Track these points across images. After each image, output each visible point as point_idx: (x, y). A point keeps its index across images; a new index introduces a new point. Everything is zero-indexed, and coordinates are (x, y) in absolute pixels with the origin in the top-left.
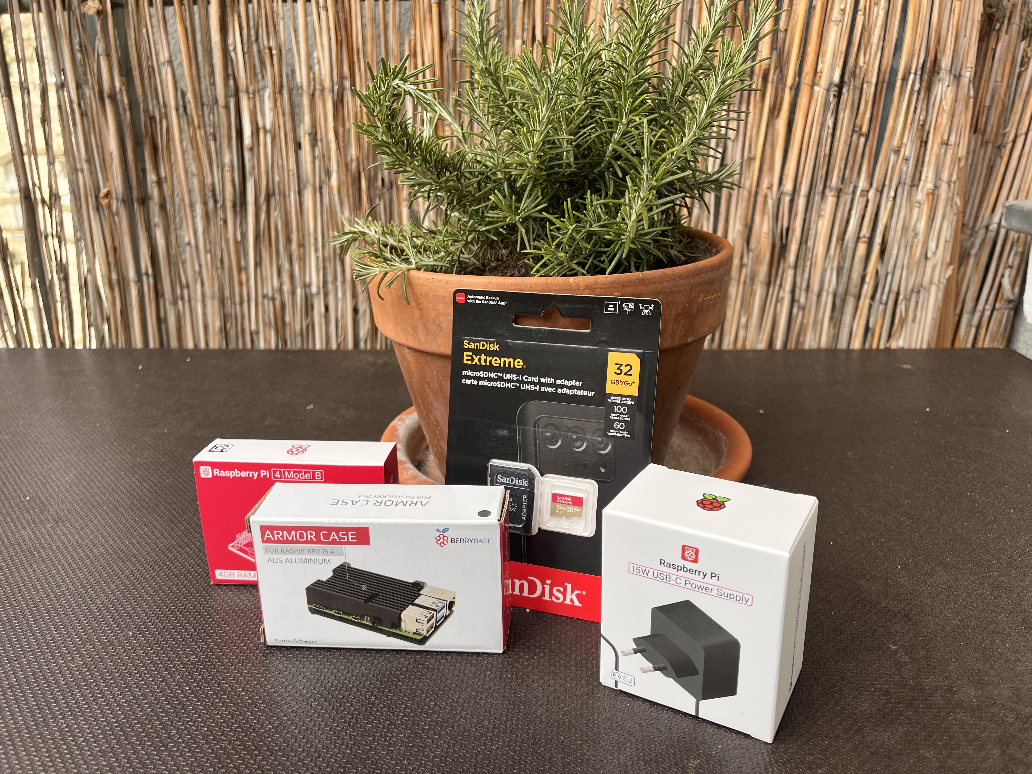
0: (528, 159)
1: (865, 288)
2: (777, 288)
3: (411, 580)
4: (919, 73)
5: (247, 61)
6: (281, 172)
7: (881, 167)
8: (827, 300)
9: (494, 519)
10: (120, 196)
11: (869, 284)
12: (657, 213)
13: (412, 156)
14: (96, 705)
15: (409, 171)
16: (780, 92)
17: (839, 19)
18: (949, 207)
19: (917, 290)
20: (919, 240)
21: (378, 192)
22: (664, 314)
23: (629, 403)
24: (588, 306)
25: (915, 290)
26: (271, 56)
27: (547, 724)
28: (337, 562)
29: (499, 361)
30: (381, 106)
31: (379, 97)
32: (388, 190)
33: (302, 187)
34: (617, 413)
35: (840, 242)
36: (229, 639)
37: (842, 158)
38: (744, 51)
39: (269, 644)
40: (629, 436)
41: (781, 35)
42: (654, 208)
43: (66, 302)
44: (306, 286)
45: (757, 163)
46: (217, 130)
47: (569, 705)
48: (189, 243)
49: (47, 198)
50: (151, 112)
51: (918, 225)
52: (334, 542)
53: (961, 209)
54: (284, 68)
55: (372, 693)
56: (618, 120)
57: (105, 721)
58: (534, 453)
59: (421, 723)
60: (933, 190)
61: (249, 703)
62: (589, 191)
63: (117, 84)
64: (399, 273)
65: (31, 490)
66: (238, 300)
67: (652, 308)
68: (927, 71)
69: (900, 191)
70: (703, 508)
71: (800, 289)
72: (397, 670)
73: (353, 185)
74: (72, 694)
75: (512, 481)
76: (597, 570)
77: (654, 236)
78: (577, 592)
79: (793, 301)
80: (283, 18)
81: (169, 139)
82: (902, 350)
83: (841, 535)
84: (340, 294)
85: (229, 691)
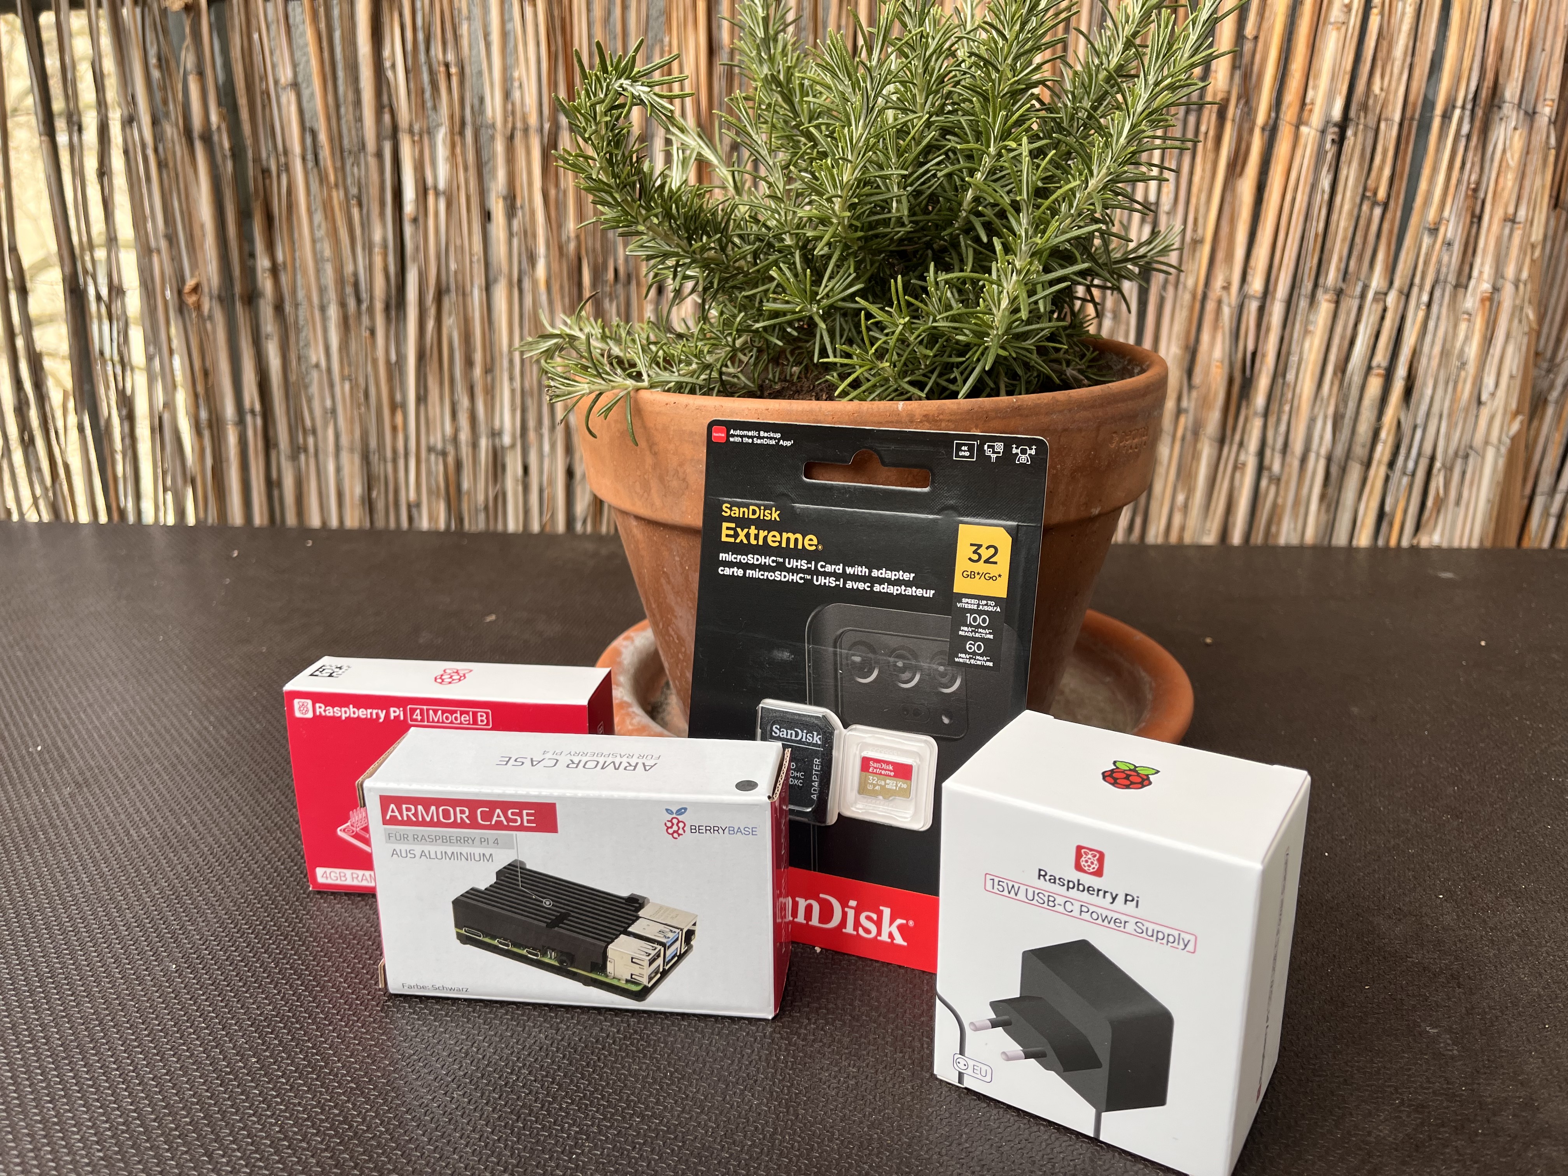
0: (833, 209)
1: (1379, 448)
2: (1235, 447)
3: (624, 892)
4: (1469, 106)
5: (412, 85)
6: (460, 257)
7: (1408, 253)
8: (1317, 468)
9: (761, 796)
10: (215, 292)
11: (1385, 443)
12: (1045, 297)
13: (649, 208)
14: (106, 1081)
15: (642, 233)
16: (1245, 135)
17: (1341, 20)
18: (1516, 321)
19: (1465, 454)
20: (1467, 373)
21: (608, 289)
22: (1053, 467)
23: (991, 609)
24: (926, 449)
25: (1461, 453)
26: (449, 75)
27: (842, 1141)
28: (503, 860)
29: (778, 539)
30: (597, 124)
31: (593, 106)
32: (624, 286)
33: (491, 277)
34: (971, 625)
35: (1339, 375)
36: (329, 981)
37: (1344, 240)
38: (1193, 38)
39: (392, 991)
40: (991, 664)
41: (1248, 46)
42: (1039, 287)
43: (129, 453)
44: (495, 434)
45: (1206, 249)
46: (364, 190)
47: (880, 1112)
48: (317, 366)
49: (104, 292)
50: (264, 163)
51: (1467, 349)
52: (499, 826)
53: (1535, 326)
54: (468, 96)
55: (554, 1079)
56: (983, 148)
57: (118, 1109)
58: (832, 691)
59: (631, 1132)
60: (1492, 293)
61: (351, 1088)
62: (932, 264)
63: (214, 118)
64: (622, 394)
65: (46, 736)
66: (389, 454)
67: (1033, 452)
68: (1482, 104)
69: (1437, 294)
70: (1113, 784)
71: (1273, 450)
72: (597, 1041)
73: (570, 277)
74: (70, 1062)
75: (797, 735)
76: (932, 887)
77: (1039, 340)
78: (899, 921)
79: (1261, 468)
80: (469, 18)
81: (291, 206)
82: (1438, 549)
83: (1341, 841)
84: (547, 448)
85: (321, 1067)
